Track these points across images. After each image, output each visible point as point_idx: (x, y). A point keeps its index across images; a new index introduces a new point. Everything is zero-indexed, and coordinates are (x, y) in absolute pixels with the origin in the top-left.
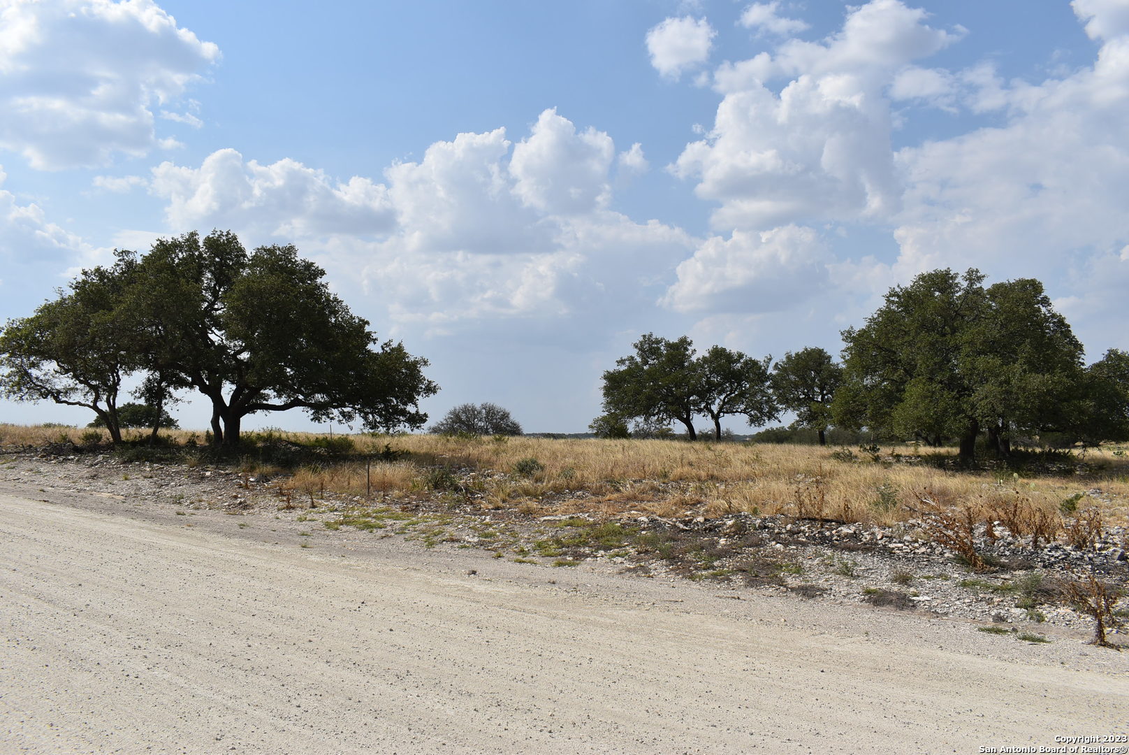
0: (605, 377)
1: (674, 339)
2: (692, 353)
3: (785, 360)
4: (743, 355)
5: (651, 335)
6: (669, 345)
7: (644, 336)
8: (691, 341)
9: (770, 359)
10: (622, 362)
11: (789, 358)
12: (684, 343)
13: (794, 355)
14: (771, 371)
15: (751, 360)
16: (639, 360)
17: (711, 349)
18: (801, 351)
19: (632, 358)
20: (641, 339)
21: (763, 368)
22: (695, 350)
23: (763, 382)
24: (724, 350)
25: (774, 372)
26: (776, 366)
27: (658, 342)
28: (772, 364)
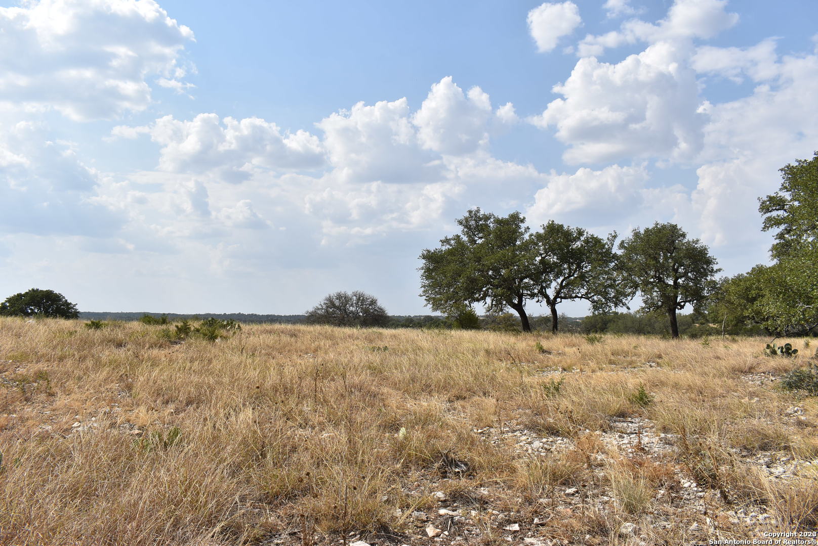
0: (424, 257)
1: (504, 215)
2: (526, 231)
3: (631, 237)
4: (583, 232)
5: (478, 211)
6: (499, 222)
7: (470, 212)
8: (524, 218)
9: (615, 237)
10: (446, 241)
11: (637, 234)
12: (515, 219)
13: (642, 232)
14: (616, 250)
15: (592, 237)
16: (465, 238)
17: (546, 224)
18: (651, 226)
19: (458, 236)
20: (467, 215)
21: (607, 246)
22: (528, 228)
23: (606, 263)
24: (562, 226)
25: (620, 252)
26: (622, 245)
27: (486, 218)
28: (617, 242)
